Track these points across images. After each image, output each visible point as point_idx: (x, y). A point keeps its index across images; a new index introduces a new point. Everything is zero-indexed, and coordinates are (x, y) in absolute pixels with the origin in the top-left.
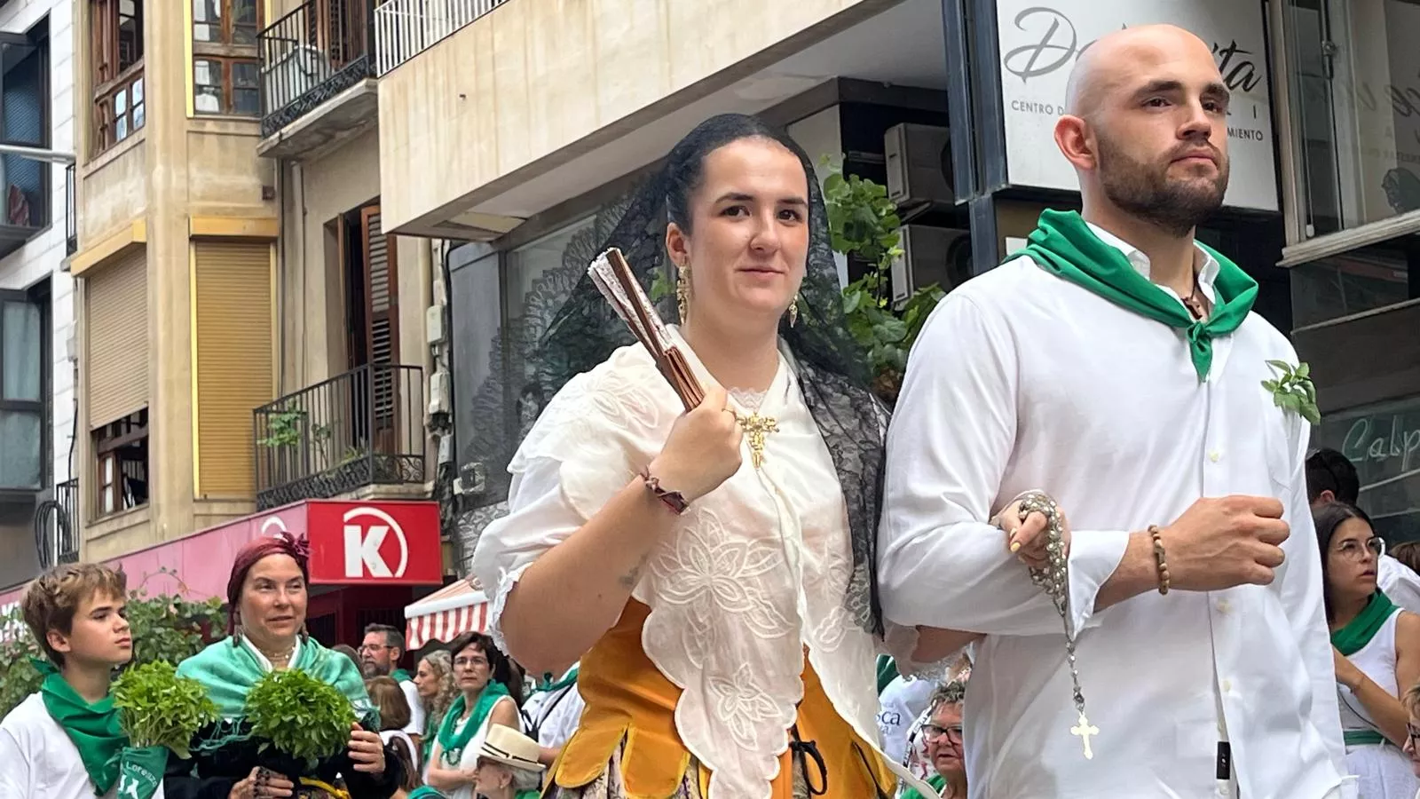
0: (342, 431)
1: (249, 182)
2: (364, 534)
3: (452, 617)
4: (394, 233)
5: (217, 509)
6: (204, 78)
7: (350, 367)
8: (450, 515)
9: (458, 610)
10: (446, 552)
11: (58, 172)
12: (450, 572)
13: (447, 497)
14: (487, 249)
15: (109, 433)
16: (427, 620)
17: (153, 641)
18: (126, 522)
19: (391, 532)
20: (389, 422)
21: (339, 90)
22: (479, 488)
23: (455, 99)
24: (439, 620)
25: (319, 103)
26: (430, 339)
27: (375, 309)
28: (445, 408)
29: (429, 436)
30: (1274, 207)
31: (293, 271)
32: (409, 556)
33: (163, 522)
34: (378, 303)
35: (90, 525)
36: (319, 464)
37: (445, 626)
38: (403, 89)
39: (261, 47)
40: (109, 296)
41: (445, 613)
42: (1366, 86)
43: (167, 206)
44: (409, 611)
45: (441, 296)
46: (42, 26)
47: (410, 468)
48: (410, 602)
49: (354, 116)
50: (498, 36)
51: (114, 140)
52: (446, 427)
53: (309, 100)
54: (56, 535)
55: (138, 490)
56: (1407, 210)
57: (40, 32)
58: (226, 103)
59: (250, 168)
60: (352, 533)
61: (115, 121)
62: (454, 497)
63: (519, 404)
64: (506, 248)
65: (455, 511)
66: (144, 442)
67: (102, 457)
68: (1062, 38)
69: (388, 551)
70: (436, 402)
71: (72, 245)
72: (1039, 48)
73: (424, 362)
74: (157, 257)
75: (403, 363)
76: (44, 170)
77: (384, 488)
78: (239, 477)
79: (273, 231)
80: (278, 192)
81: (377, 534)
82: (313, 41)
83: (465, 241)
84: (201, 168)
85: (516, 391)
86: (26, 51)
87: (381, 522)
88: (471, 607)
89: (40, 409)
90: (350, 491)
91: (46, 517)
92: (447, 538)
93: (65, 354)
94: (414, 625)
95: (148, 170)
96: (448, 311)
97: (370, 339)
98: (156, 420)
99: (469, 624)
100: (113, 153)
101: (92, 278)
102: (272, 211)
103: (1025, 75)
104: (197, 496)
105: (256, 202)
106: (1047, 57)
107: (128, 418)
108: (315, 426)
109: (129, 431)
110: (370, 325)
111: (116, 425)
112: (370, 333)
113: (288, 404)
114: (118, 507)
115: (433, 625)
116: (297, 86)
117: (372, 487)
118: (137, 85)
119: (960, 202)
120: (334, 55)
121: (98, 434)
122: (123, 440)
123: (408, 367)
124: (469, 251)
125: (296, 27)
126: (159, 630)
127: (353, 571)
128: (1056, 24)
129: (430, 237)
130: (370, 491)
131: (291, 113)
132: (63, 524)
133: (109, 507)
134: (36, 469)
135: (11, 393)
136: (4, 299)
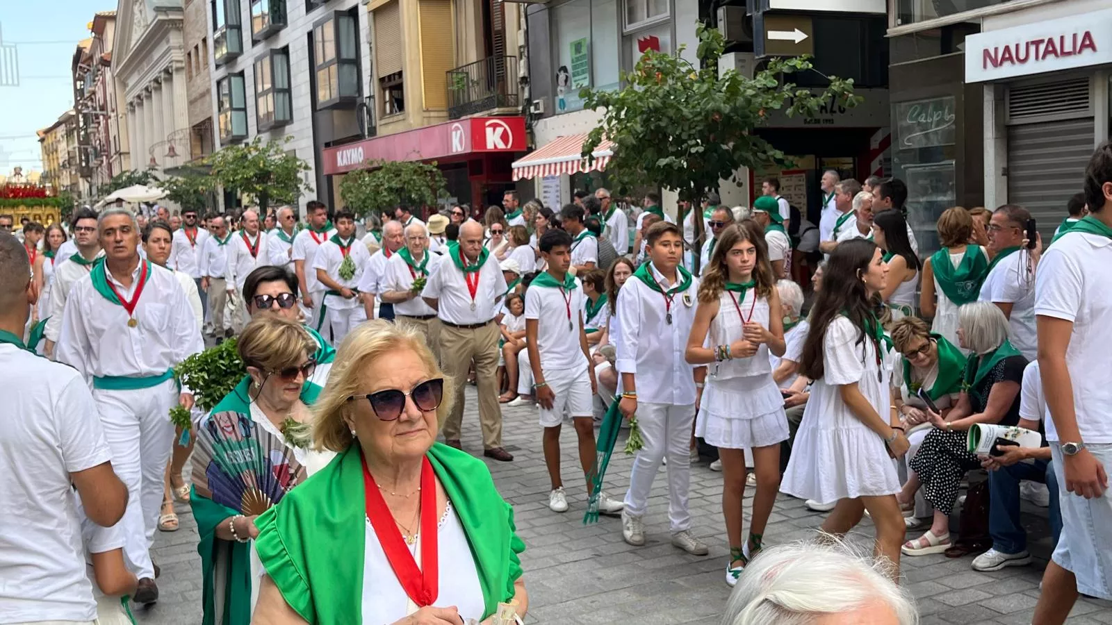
0: (483, 84)
2: (494, 130)
3: (531, 169)
5: (432, 114)
7: (486, 56)
8: (529, 122)
9: (534, 166)
10: (529, 136)
12: (530, 145)
13: (528, 113)
14: (543, 6)
15: (387, 79)
16: (521, 170)
17: (412, 182)
18: (395, 119)
19: (505, 130)
20: (503, 79)
22: (541, 110)
24: (526, 169)
26: (520, 44)
27: (496, 29)
28: (526, 75)
29: (520, 87)
30: (883, 11)
31: (460, 12)
32: (513, 140)
33: (411, 120)
34: (497, 26)
35: (381, 119)
36: (474, 97)
37: (529, 173)
40: (384, 21)
41: (529, 167)
44: (514, 165)
45: (524, 26)
47: (512, 100)
48: (514, 161)
52: (526, 82)
54: (366, 117)
55: (399, 104)
56: (943, 16)
60: (489, 131)
62: (531, 114)
63: (558, 76)
64: (552, 6)
65: (531, 120)
66: (402, 83)
67: (384, 90)
69: (504, 137)
70: (522, 72)
73: (517, 54)
74: (403, 7)
75: (508, 54)
77: (502, 109)
78: (441, 101)
81: (500, 131)
83: (533, 3)
85: (556, 71)
87: (500, 126)
88: (539, 166)
89: (356, 62)
90: (487, 110)
91: (361, 110)
92: (529, 131)
93: (365, 40)
94: (516, 171)
96: (527, 32)
97: (494, 42)
98: (406, 77)
99: (538, 173)
101: (376, 13)
104: (424, 109)
107: (394, 74)
108: (472, 80)
109: (394, 79)
110: (493, 36)
111: (389, 77)
112: (494, 39)
113: (460, 70)
114: (391, 112)
115: (523, 172)
117: (497, 109)
119: (748, 15)
121: (382, 80)
122: (393, 83)
123: (510, 56)
124: (535, 8)
126: (415, 177)
127: (490, 146)
129: (518, 2)
130: (496, 111)
132: (369, 112)
133: (388, 111)
134: (356, 89)
135: (344, 56)
136: (338, 15)
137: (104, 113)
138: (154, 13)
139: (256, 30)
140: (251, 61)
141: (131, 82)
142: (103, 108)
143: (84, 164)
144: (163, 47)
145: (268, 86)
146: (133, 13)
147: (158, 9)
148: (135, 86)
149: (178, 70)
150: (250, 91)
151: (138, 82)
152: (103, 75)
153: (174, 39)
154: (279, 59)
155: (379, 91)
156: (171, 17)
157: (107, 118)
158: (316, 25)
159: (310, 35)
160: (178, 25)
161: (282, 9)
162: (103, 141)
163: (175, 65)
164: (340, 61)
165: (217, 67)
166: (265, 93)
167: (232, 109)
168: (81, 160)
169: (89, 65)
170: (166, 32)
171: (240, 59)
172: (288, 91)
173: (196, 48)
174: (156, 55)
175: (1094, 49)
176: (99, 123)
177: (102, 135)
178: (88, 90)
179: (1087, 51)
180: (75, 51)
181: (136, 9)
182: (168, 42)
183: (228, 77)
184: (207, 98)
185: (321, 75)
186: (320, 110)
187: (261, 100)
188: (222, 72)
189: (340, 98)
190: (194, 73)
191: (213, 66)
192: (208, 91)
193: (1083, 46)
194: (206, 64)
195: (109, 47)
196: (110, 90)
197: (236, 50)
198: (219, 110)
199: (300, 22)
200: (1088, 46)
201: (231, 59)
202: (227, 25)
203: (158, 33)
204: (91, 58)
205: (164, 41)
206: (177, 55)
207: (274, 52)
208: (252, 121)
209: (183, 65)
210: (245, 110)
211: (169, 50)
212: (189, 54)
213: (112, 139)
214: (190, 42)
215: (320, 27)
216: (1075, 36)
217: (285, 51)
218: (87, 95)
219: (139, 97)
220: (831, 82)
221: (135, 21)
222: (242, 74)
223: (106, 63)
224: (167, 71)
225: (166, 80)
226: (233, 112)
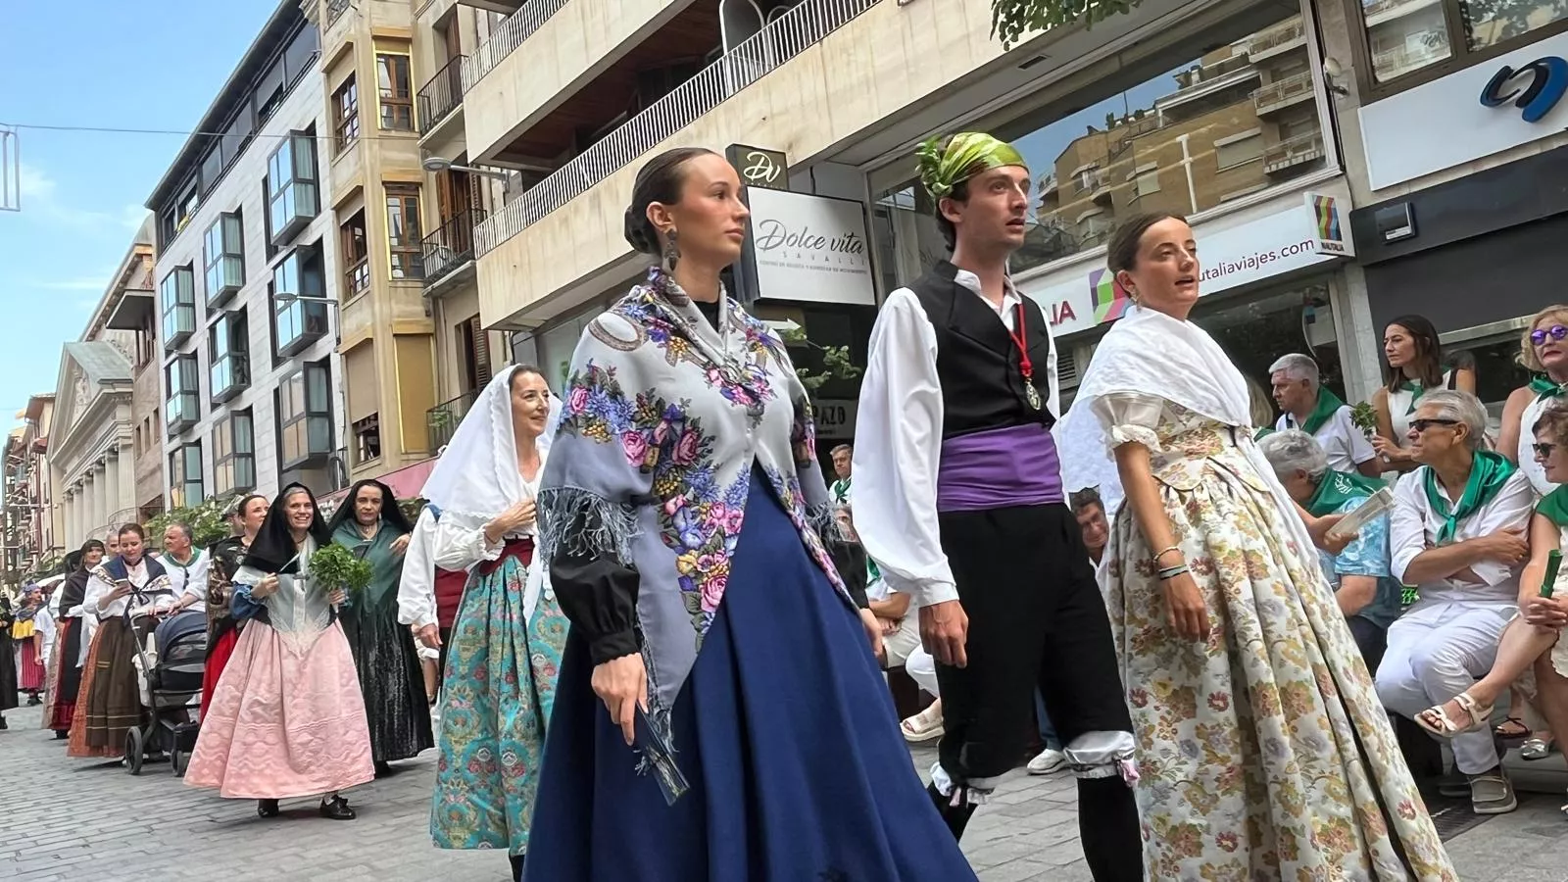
1: (420, 309)
4: (487, 329)
5: (411, 457)
6: (396, 262)
7: (470, 390)
11: (330, 307)
14: (530, 335)
15: (360, 424)
18: (370, 464)
21: (459, 265)
23: (512, 267)
25: (450, 271)
27: (480, 363)
30: (873, 303)
31: (441, 348)
33: (388, 464)
34: (481, 360)
35: (354, 466)
38: (488, 264)
39: (422, 248)
40: (360, 363)
42: (909, 251)
43: (382, 322)
45: (510, 356)
46: (320, 241)
49: (466, 276)
50: (530, 239)
51: (356, 293)
53: (445, 271)
54: (339, 473)
55: (375, 450)
57: (319, 244)
58: (406, 274)
59: (419, 302)
61: (356, 282)
64: (538, 333)
66: (377, 427)
67: (358, 438)
68: (780, 232)
71: (339, 341)
72: (771, 236)
74: (378, 344)
76: (325, 307)
78: (421, 442)
79: (432, 331)
80: (433, 312)
82: (445, 244)
83: (519, 331)
84: (397, 303)
86: (314, 252)
89: (328, 415)
91: (334, 464)
93: (338, 390)
95: (372, 304)
97: (477, 378)
98: (382, 418)
100: (357, 297)
101: (349, 355)
102: (430, 321)
103: (765, 249)
104: (403, 451)
105: (423, 317)
106: (775, 240)
107: (369, 417)
109: (369, 423)
110: (477, 370)
111: (364, 421)
112: (478, 374)
113: (442, 408)
114: (366, 458)
116: (439, 264)
118: (365, 267)
120: (455, 250)
121: (355, 425)
122: (367, 428)
124: (520, 336)
125: (437, 238)
128: (777, 227)
129: (503, 331)
131: (437, 276)
132: (342, 467)
133: (363, 459)
134: (327, 443)
135: (314, 409)
136: (308, 366)
137: (37, 505)
138: (99, 387)
139: (214, 394)
140: (209, 428)
141: (69, 469)
142: (35, 500)
143: (10, 568)
144: (110, 423)
145: (228, 450)
146: (75, 391)
147: (104, 382)
148: (73, 472)
149: (125, 447)
150: (208, 461)
151: (77, 468)
152: (38, 464)
153: (122, 413)
154: (241, 421)
155: (352, 438)
156: (118, 390)
157: (39, 510)
158: (282, 380)
159: (277, 392)
160: (127, 399)
161: (245, 367)
162: (34, 537)
163: (121, 442)
164: (310, 414)
165: (171, 437)
166: (224, 460)
167: (186, 481)
168: (7, 564)
169: (22, 456)
170: (114, 406)
171: (196, 427)
172: (252, 455)
173: (147, 421)
174: (100, 434)
175: (1074, 317)
176: (30, 518)
177: (33, 531)
178: (19, 481)
179: (1068, 321)
180: (5, 442)
181: (79, 386)
182: (114, 418)
183: (183, 447)
184: (159, 474)
185: (289, 432)
186: (288, 470)
187: (220, 469)
188: (177, 442)
189: (310, 455)
190: (144, 449)
191: (165, 438)
192: (160, 467)
193: (1063, 315)
194: (158, 437)
195: (45, 431)
196: (44, 479)
197: (194, 418)
198: (172, 484)
199: (266, 380)
200: (1067, 315)
201: (186, 427)
202: (183, 392)
203: (103, 408)
204: (25, 447)
205: (110, 418)
206: (125, 430)
207: (235, 414)
208: (209, 491)
209: (131, 441)
210: (201, 481)
211: (116, 424)
212: (139, 429)
213: (44, 534)
214: (141, 415)
215: (287, 383)
216: (1054, 306)
217: (249, 412)
218: (17, 489)
219: (78, 483)
220: (825, 352)
221: (78, 400)
222: (198, 443)
223: (41, 449)
224: (113, 452)
225: (110, 460)
226: (187, 485)
